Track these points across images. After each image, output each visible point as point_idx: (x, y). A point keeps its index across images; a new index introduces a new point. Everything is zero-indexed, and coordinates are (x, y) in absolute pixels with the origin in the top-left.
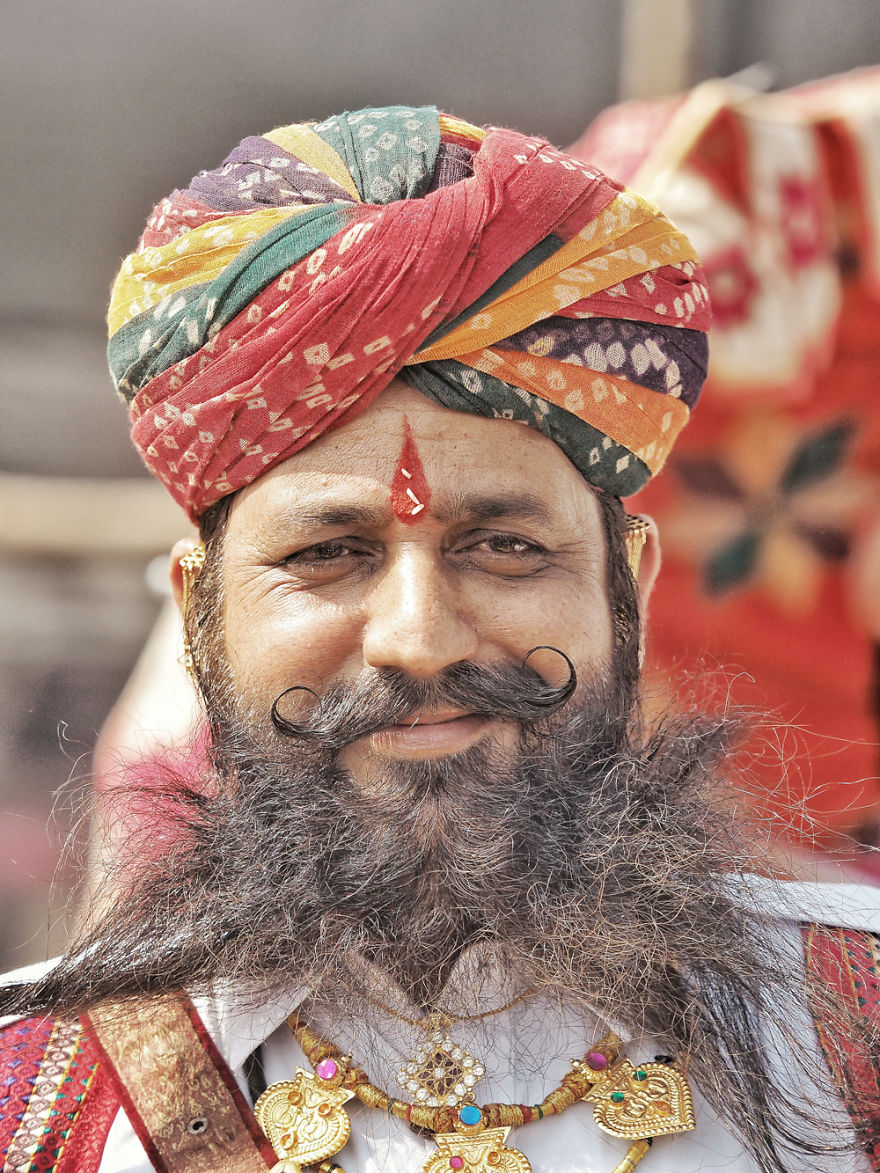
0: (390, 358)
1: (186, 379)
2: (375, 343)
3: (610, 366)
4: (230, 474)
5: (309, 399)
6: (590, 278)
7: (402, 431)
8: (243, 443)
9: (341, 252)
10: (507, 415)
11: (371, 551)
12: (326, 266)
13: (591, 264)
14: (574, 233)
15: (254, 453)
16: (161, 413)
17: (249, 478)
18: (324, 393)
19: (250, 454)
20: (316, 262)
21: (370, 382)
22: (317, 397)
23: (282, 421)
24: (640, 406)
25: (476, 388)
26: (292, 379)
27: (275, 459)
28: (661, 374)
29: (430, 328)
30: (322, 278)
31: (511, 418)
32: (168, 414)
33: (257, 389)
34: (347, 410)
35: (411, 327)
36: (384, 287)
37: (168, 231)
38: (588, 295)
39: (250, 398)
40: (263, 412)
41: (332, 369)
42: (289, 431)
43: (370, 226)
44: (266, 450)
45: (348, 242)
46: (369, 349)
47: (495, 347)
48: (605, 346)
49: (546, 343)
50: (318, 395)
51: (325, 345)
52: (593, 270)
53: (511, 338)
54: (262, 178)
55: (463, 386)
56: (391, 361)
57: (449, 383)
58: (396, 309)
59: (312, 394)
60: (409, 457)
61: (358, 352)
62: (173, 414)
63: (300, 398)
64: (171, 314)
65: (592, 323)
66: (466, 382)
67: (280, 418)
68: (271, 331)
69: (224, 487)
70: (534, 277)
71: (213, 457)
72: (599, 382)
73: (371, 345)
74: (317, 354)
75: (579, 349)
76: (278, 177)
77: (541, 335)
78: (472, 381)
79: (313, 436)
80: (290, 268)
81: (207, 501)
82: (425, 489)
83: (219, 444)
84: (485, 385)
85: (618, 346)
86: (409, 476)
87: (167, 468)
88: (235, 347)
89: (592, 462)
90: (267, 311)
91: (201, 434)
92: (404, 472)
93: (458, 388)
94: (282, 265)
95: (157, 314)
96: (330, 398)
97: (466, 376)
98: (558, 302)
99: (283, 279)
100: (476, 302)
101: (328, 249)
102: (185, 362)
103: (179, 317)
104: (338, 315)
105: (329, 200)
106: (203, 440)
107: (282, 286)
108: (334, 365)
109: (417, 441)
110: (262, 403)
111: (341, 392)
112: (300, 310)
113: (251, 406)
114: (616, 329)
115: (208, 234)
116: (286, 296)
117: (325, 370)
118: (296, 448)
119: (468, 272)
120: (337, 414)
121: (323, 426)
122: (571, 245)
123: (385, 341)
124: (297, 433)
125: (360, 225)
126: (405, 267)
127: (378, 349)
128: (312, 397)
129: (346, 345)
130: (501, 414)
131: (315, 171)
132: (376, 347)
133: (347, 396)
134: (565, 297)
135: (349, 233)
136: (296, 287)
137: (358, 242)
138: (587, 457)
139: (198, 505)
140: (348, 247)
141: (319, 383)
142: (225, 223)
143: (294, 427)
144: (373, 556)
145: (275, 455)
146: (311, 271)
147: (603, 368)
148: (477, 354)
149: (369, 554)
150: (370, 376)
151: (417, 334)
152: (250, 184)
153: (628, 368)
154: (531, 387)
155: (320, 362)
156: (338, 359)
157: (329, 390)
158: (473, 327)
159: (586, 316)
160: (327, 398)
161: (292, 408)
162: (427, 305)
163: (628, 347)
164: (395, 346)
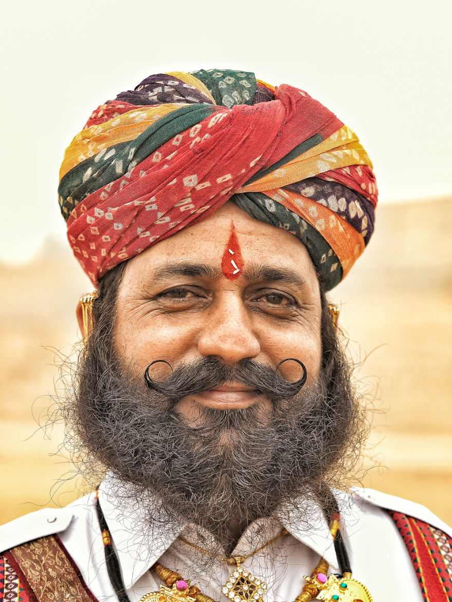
0: (230, 187)
1: (110, 194)
2: (224, 177)
3: (339, 210)
4: (128, 248)
5: (182, 206)
6: (334, 160)
7: (230, 228)
8: (139, 230)
9: (210, 126)
10: (286, 227)
11: (206, 295)
12: (201, 133)
13: (335, 153)
14: (328, 136)
15: (145, 236)
16: (92, 214)
17: (139, 250)
18: (190, 203)
19: (142, 236)
20: (195, 131)
21: (217, 199)
22: (186, 205)
23: (164, 218)
24: (349, 236)
25: (273, 209)
26: (174, 194)
27: (157, 239)
28: (360, 220)
29: (254, 172)
30: (198, 139)
31: (288, 229)
32: (96, 214)
33: (153, 199)
34: (202, 214)
35: (244, 171)
36: (232, 146)
37: (106, 117)
38: (333, 169)
39: (147, 204)
40: (154, 212)
41: (198, 189)
42: (168, 223)
43: (225, 115)
44: (152, 234)
45: (213, 122)
46: (220, 180)
47: (284, 188)
48: (338, 199)
49: (310, 191)
50: (187, 204)
51: (196, 176)
52: (336, 156)
53: (293, 184)
54: (163, 90)
55: (265, 208)
56: (230, 189)
57: (258, 205)
58: (237, 159)
59: (184, 203)
60: (233, 243)
61: (213, 182)
62: (99, 214)
63: (176, 206)
64: (106, 158)
65: (333, 184)
66: (267, 206)
67: (164, 216)
68: (166, 166)
69: (123, 256)
70: (308, 154)
71: (119, 239)
72: (333, 217)
73: (222, 178)
74: (191, 180)
75: (326, 197)
76: (172, 89)
77: (308, 185)
78: (270, 205)
79: (181, 228)
80: (180, 133)
81: (110, 266)
82: (241, 261)
83: (125, 231)
84: (277, 208)
85: (343, 200)
86: (232, 253)
87: (89, 246)
88: (143, 174)
89: (322, 262)
90: (165, 156)
91: (115, 224)
92: (230, 251)
93: (263, 209)
94: (176, 131)
95: (97, 159)
96: (193, 207)
97: (268, 202)
98: (318, 169)
99: (175, 139)
100: (278, 162)
101: (203, 125)
102: (112, 183)
103: (111, 159)
104: (205, 159)
105: (201, 102)
106: (116, 229)
107: (175, 142)
108: (199, 188)
109: (238, 235)
110: (154, 207)
111: (201, 203)
112: (183, 156)
113: (148, 208)
114: (343, 191)
115: (132, 115)
116: (176, 148)
117: (193, 189)
118: (170, 233)
119: (276, 145)
120: (196, 216)
121: (187, 222)
122: (326, 141)
123: (228, 177)
124: (172, 225)
125: (221, 114)
126: (245, 137)
127: (224, 180)
128: (184, 205)
129: (207, 177)
130: (283, 226)
131: (194, 88)
132: (223, 180)
133: (203, 206)
134: (323, 167)
135: (214, 118)
136: (183, 143)
137: (219, 122)
138: (320, 258)
139: (103, 269)
140: (214, 124)
141: (189, 197)
142: (142, 110)
143: (170, 222)
144: (207, 298)
145: (158, 237)
146: (192, 135)
147: (336, 210)
148: (275, 191)
149: (205, 297)
150: (217, 195)
151: (246, 174)
152: (156, 93)
153: (346, 213)
154: (300, 213)
155: (192, 185)
156: (202, 185)
157: (194, 202)
158: (276, 175)
159: (331, 180)
160: (192, 206)
161: (171, 211)
162: (253, 159)
163: (348, 202)
164: (233, 180)
